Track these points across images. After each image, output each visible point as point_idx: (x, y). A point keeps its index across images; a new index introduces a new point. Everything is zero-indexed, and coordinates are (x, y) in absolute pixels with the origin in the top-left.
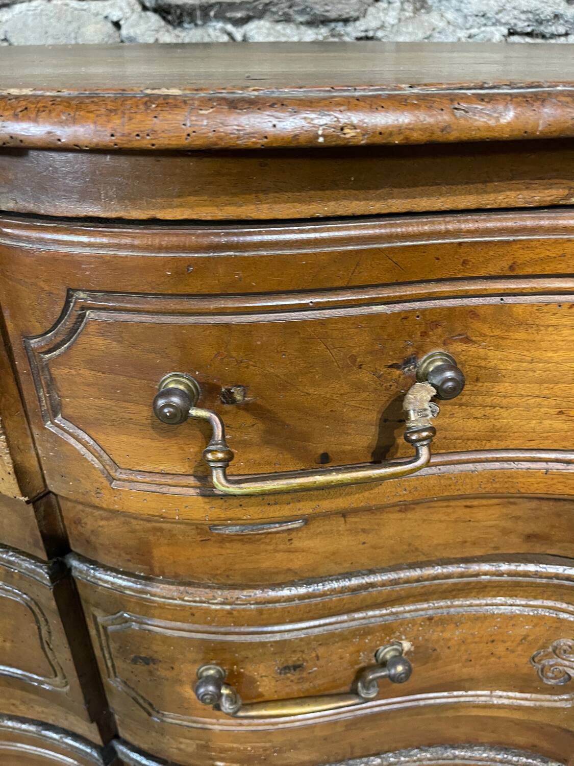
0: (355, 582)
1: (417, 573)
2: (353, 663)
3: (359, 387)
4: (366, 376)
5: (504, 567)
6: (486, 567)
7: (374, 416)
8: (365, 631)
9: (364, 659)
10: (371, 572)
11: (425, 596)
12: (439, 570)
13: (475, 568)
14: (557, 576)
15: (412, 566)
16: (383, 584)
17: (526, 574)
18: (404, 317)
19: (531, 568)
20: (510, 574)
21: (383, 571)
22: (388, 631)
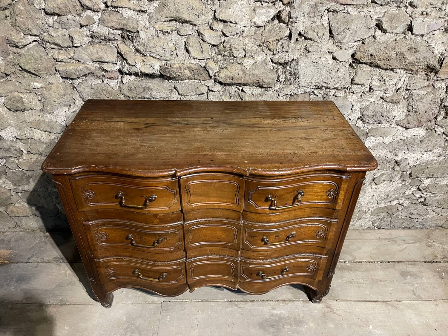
0: (288, 222)
1: (297, 220)
2: (286, 235)
3: (291, 195)
4: (292, 193)
5: (310, 218)
6: (307, 218)
7: (293, 198)
8: (289, 230)
9: (288, 235)
10: (290, 220)
11: (298, 224)
12: (300, 219)
13: (305, 219)
14: (318, 219)
15: (296, 219)
16: (292, 222)
17: (313, 219)
18: (297, 186)
19: (314, 218)
20: (311, 219)
21: (292, 220)
22: (292, 230)
